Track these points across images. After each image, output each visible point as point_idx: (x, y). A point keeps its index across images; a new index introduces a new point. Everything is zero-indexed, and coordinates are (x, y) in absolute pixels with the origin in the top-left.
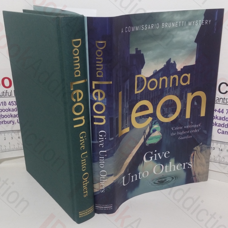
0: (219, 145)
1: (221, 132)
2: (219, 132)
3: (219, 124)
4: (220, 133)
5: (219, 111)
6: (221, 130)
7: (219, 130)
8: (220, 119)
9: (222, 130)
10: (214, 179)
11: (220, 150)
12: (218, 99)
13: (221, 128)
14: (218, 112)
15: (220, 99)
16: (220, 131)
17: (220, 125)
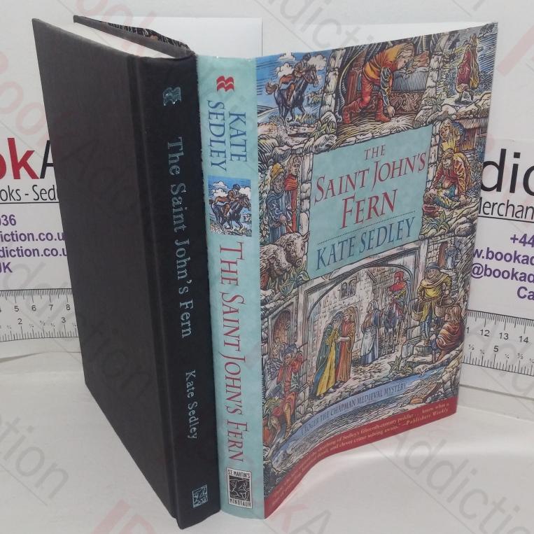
0: (520, 327)
1: (528, 294)
2: (522, 295)
3: (523, 275)
4: (525, 296)
5: (523, 240)
6: (526, 289)
7: (522, 290)
8: (525, 261)
9: (529, 291)
10: (505, 414)
11: (522, 340)
12: (520, 208)
13: (526, 284)
14: (520, 242)
15: (527, 208)
16: (523, 293)
17: (525, 277)
